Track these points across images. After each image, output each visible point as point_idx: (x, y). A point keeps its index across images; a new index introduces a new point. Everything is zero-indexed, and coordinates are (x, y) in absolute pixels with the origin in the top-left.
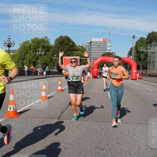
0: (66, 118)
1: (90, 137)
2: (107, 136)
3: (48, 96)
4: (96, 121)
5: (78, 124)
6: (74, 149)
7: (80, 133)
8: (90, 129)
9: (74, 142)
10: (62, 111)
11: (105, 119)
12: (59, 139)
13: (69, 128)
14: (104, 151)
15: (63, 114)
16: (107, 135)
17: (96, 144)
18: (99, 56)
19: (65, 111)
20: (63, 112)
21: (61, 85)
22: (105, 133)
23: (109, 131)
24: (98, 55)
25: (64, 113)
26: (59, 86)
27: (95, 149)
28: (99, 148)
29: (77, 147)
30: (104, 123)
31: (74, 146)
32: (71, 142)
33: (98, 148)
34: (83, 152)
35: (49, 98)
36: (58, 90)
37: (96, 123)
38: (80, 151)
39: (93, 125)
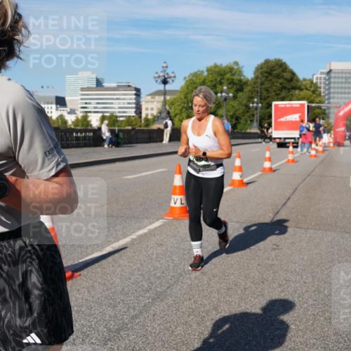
3: (245, 180)
4: (347, 233)
5: (310, 237)
6: (305, 283)
7: (316, 254)
8: (336, 248)
9: (305, 270)
10: (276, 211)
12: (273, 263)
13: (293, 243)
18: (347, 101)
19: (281, 211)
21: (270, 159)
24: (345, 98)
26: (266, 161)
29: (311, 279)
31: (304, 277)
32: (297, 270)
34: (324, 290)
35: (248, 184)
36: (264, 170)
37: (347, 235)
38: (317, 288)
39: (341, 240)
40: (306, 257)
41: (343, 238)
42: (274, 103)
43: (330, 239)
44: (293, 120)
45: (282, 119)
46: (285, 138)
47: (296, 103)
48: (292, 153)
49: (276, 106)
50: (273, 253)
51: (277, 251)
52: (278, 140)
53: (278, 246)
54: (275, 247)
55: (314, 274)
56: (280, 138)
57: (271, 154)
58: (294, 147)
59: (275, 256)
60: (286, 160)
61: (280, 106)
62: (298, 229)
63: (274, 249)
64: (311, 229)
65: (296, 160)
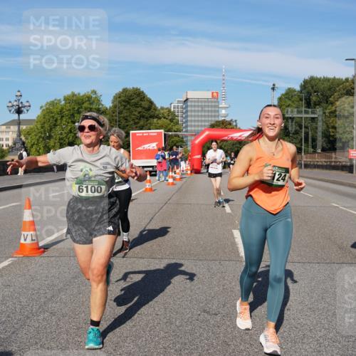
0: (140, 256)
1: (189, 292)
2: (224, 289)
4: (201, 260)
6: (158, 315)
11: (218, 255)
14: (218, 318)
16: (224, 286)
17: (201, 305)
18: (203, 129)
22: (220, 281)
23: (226, 278)
24: (202, 126)
27: (199, 315)
28: (208, 313)
29: (163, 310)
30: (217, 262)
31: (157, 309)
33: (205, 311)
34: (176, 321)
37: (200, 263)
38: (169, 319)
39: (194, 268)
41: (196, 266)
44: (151, 148)
46: (144, 167)
47: (153, 132)
48: (150, 181)
50: (126, 287)
55: (166, 305)
58: (151, 175)
60: (144, 189)
61: (137, 135)
62: (153, 260)
65: (153, 189)
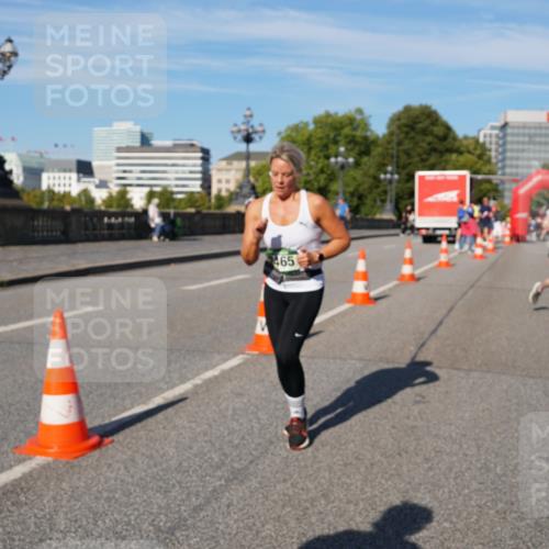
3: (373, 294)
4: (533, 377)
5: (474, 383)
6: (466, 455)
7: (483, 411)
8: (515, 401)
9: (465, 435)
10: (421, 342)
12: (415, 423)
13: (447, 392)
15: (424, 349)
19: (429, 343)
20: (422, 345)
21: (411, 262)
25: (426, 346)
26: (405, 263)
29: (475, 450)
31: (465, 446)
32: (454, 435)
34: (496, 467)
35: (376, 299)
36: (402, 278)
37: (531, 381)
38: (485, 464)
39: (522, 388)
40: (467, 415)
41: (525, 385)
42: (419, 174)
43: (505, 387)
44: (448, 200)
45: (431, 199)
46: (435, 229)
47: (452, 174)
48: (446, 251)
49: (421, 178)
50: (416, 410)
51: (422, 406)
52: (424, 232)
53: (423, 397)
54: (418, 399)
55: (480, 442)
56: (427, 229)
57: (413, 253)
58: (449, 242)
59: (419, 413)
60: (436, 263)
61: (427, 178)
62: (455, 372)
63: (417, 402)
64: (475, 370)
65: (452, 262)
